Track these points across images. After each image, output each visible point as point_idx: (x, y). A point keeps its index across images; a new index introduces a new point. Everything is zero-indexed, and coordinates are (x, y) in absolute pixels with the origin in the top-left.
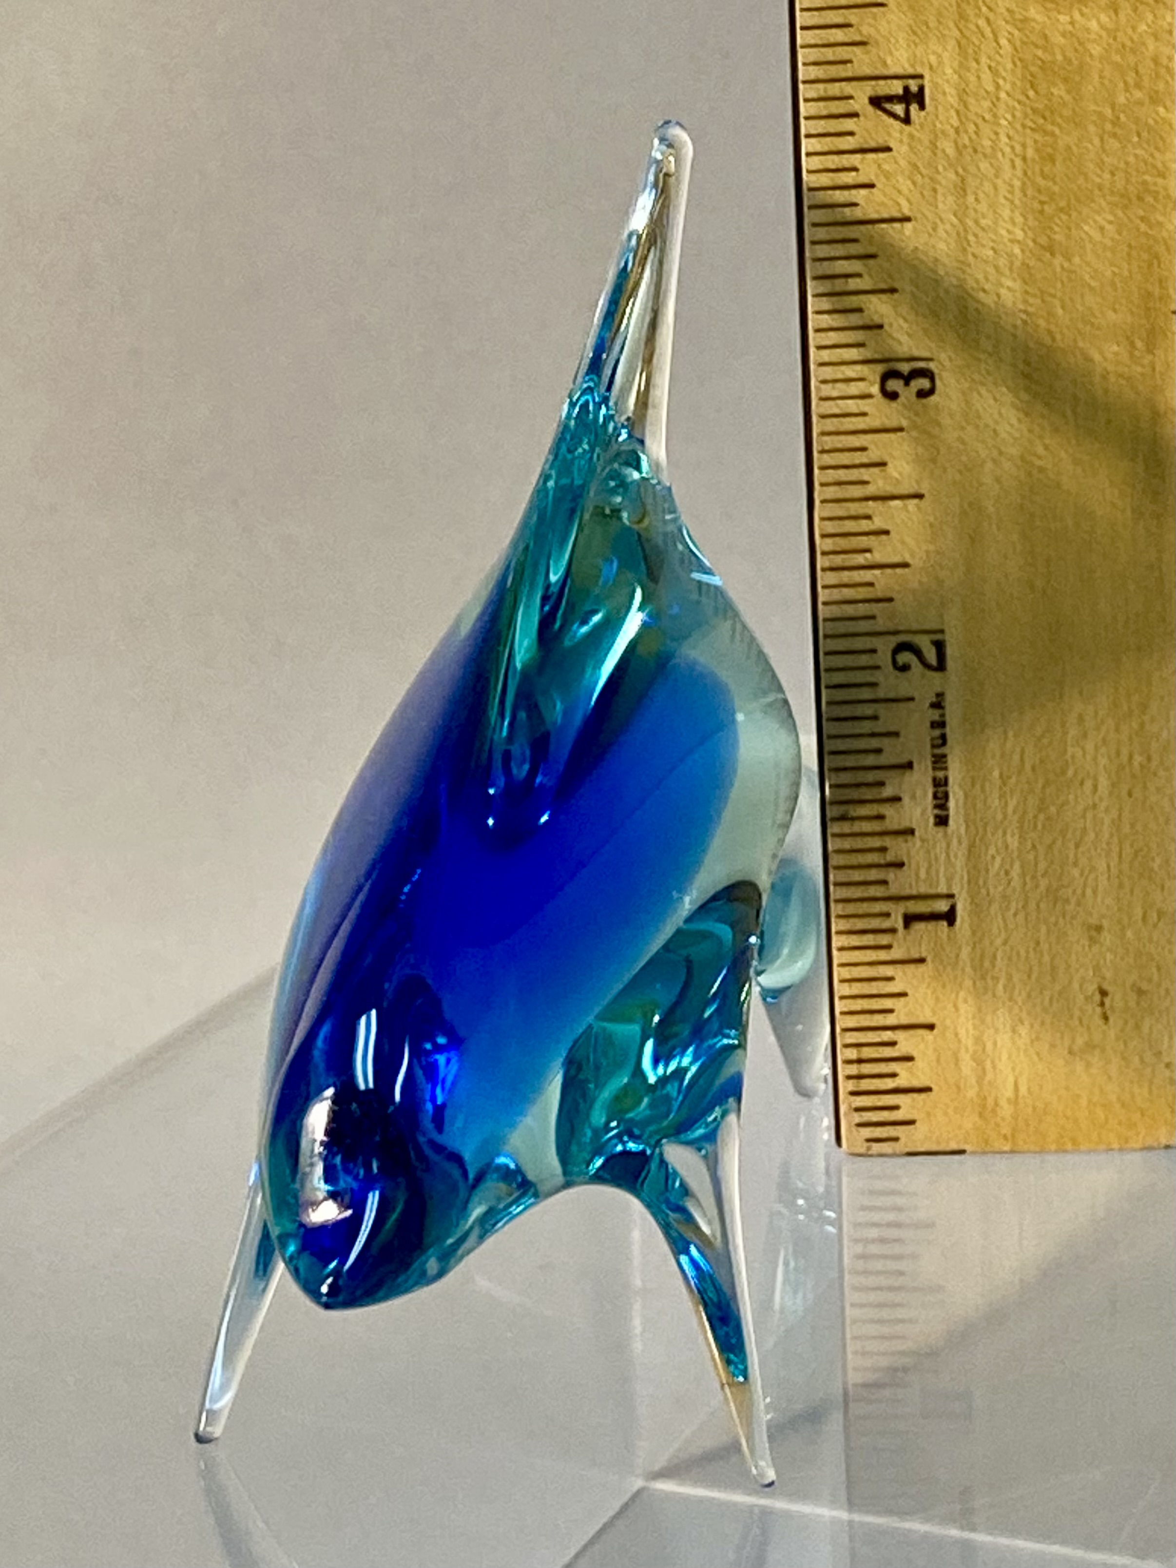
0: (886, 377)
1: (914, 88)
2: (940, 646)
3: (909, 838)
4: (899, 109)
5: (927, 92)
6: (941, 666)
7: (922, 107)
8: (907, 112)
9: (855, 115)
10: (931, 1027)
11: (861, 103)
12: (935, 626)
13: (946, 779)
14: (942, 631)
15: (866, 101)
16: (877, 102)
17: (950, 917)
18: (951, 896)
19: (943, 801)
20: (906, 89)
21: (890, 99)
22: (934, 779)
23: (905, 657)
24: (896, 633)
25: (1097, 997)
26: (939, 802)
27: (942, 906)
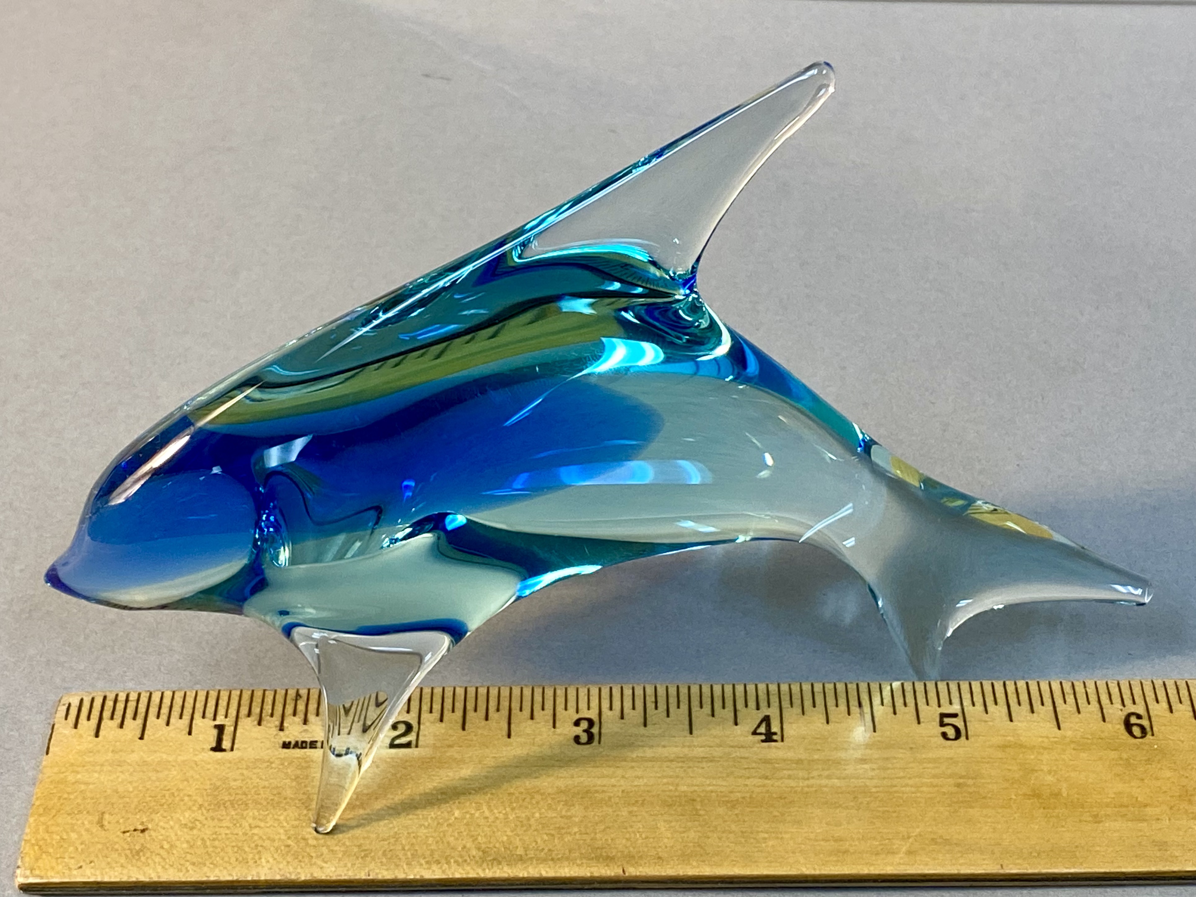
0: (591, 722)
1: (775, 737)
2: (408, 745)
3: (278, 728)
4: (762, 729)
5: (773, 744)
6: (392, 746)
7: (763, 741)
8: (761, 734)
9: (758, 708)
10: (141, 738)
11: (765, 711)
12: (420, 743)
13: (316, 748)
14: (417, 746)
15: (767, 714)
16: (767, 719)
17: (218, 748)
18: (232, 749)
19: (300, 745)
20: (775, 734)
21: (768, 726)
22: (316, 742)
23: (402, 728)
24: (419, 723)
25: (141, 827)
26: (300, 743)
27: (226, 744)
